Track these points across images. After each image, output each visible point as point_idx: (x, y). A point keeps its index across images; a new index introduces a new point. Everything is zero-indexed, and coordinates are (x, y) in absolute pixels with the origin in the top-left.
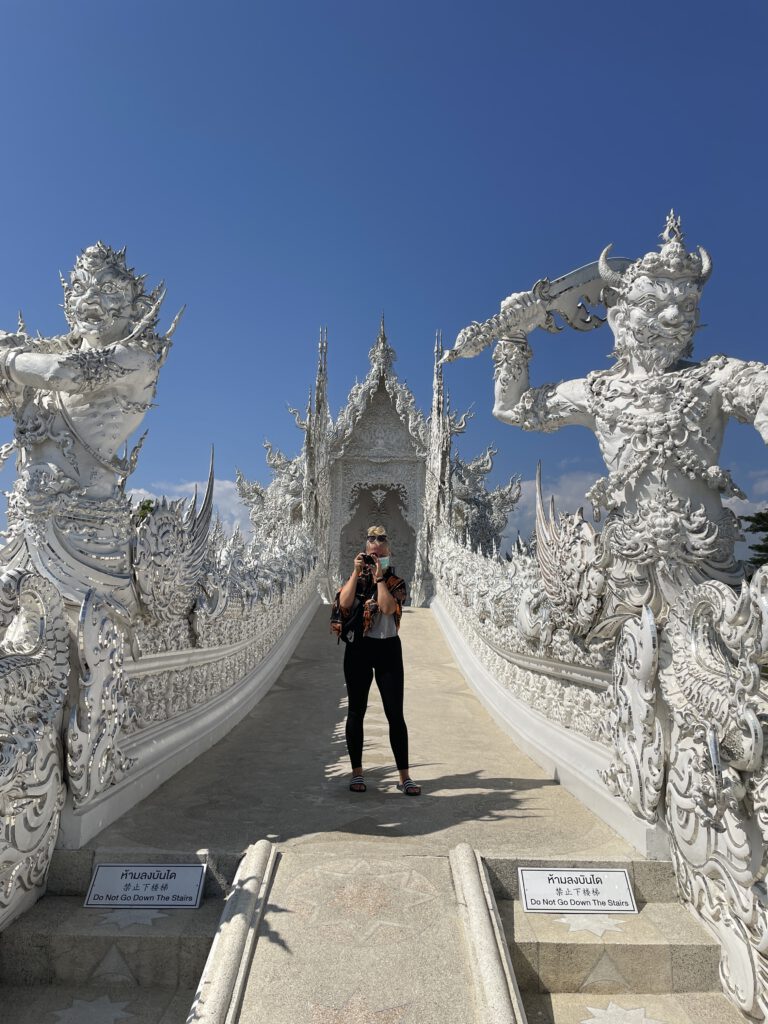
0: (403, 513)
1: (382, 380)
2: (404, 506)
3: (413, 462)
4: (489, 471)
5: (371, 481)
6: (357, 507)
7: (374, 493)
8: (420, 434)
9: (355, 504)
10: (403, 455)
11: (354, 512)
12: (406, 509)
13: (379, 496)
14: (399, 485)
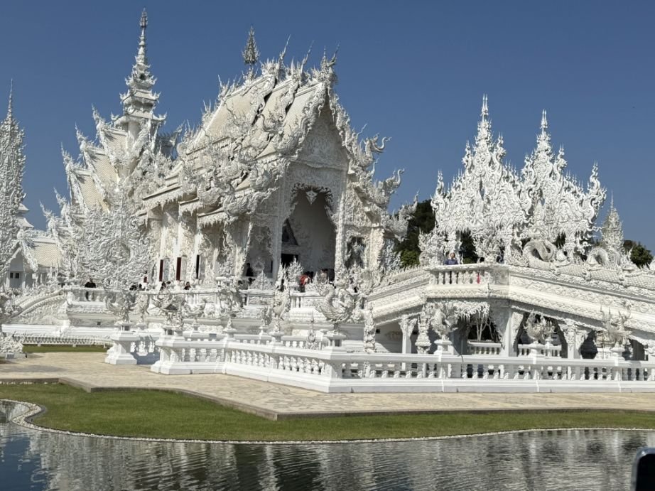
0: (329, 212)
1: (327, 99)
2: (330, 207)
3: (339, 170)
4: (398, 186)
5: (307, 182)
6: (296, 204)
7: (308, 193)
8: (354, 149)
9: (294, 202)
10: (332, 163)
11: (293, 208)
12: (331, 209)
13: (312, 196)
14: (326, 189)
